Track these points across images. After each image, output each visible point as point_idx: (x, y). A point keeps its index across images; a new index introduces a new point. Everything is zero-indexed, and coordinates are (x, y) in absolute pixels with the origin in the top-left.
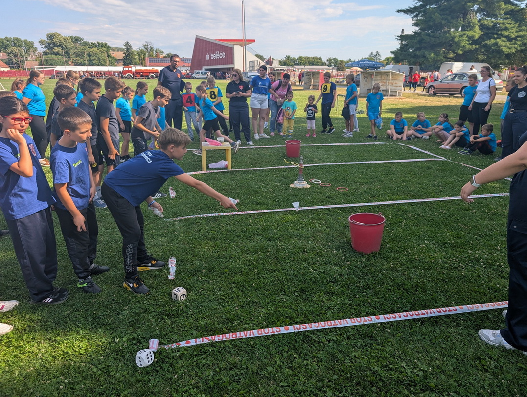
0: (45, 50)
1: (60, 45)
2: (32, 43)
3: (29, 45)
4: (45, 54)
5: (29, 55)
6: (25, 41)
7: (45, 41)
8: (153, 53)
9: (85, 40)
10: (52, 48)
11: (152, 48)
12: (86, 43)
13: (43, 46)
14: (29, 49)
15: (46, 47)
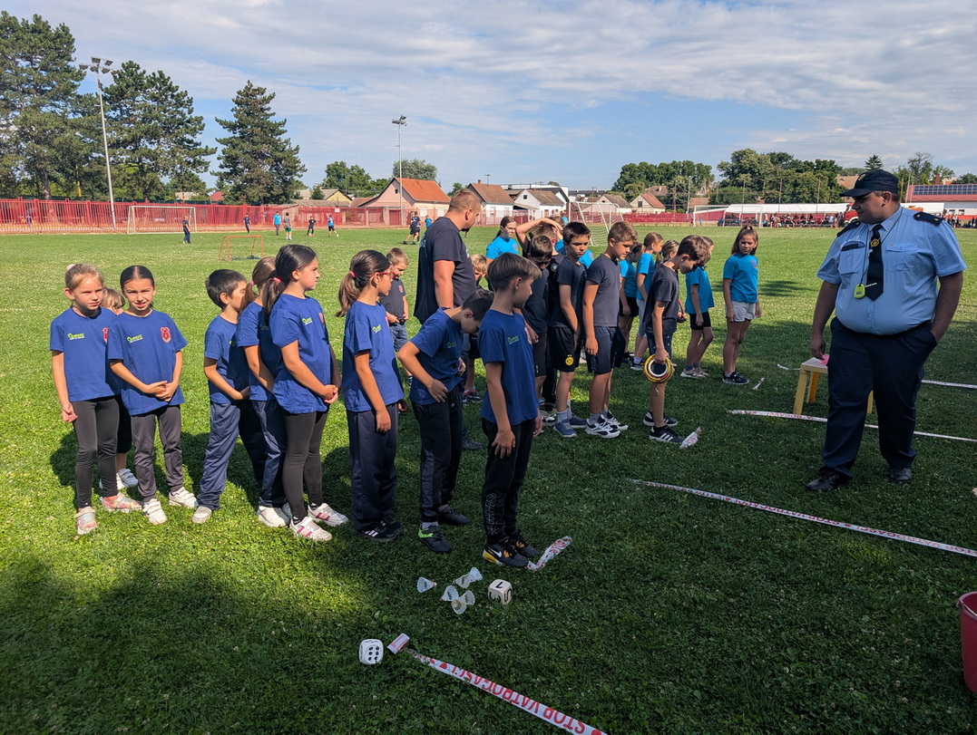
0: (725, 178)
1: (750, 169)
2: (708, 168)
3: (702, 172)
4: (724, 185)
5: (699, 188)
6: (700, 166)
7: (728, 163)
8: (928, 176)
9: (795, 159)
10: (736, 175)
11: (927, 165)
12: (795, 164)
13: (723, 172)
14: (702, 179)
15: (728, 173)
